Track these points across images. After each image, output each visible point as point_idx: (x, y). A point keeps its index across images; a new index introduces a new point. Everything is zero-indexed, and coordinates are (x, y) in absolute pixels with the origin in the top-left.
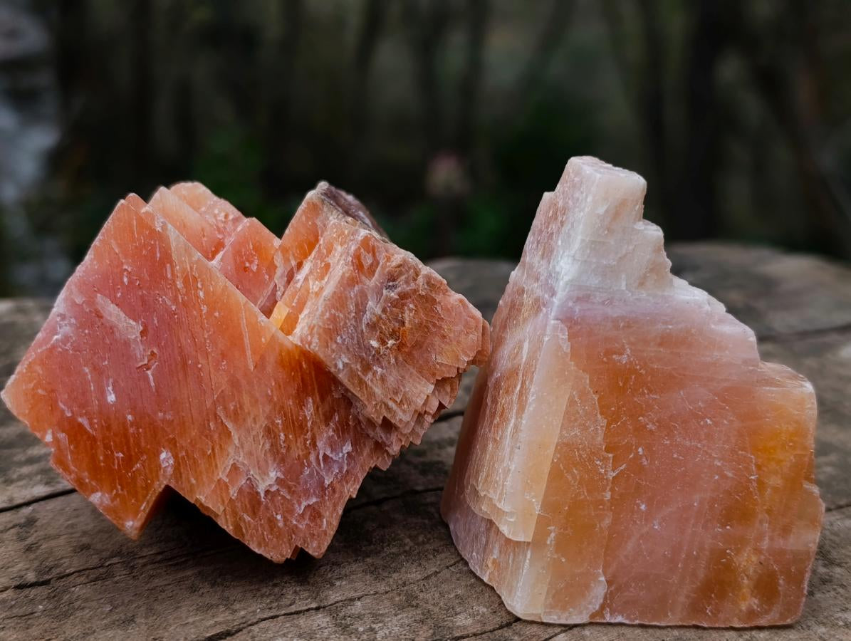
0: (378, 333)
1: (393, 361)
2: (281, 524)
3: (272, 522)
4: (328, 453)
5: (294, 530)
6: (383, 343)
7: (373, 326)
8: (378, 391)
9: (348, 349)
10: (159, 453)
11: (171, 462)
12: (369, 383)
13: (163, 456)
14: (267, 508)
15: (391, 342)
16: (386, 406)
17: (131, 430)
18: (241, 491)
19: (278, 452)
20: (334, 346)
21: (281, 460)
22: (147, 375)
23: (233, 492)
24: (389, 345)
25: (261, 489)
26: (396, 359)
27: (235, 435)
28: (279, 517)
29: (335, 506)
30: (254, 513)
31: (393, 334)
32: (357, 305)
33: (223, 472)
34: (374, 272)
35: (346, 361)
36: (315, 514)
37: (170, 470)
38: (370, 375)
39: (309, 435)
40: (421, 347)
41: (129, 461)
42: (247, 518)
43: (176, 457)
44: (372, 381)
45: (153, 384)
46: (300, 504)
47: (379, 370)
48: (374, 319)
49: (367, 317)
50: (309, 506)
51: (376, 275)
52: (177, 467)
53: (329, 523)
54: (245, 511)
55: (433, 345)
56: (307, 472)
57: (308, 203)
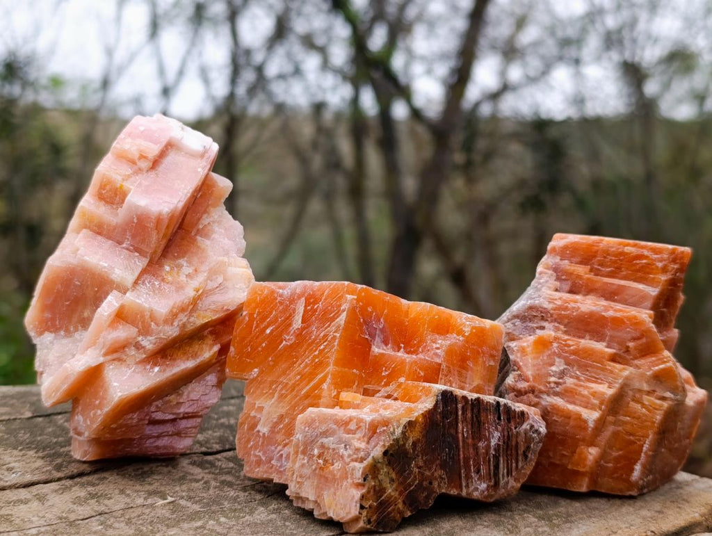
0: (321, 451)
1: (314, 467)
2: (249, 446)
3: (248, 441)
4: (284, 456)
5: (249, 455)
6: (319, 457)
7: (323, 446)
8: (297, 465)
9: (305, 437)
10: (256, 368)
11: (255, 375)
12: (298, 458)
13: (256, 370)
14: (253, 435)
15: (321, 461)
16: (293, 474)
17: (260, 349)
18: (255, 417)
19: (275, 427)
20: (303, 428)
21: (272, 431)
22: (282, 343)
23: (253, 414)
24: (319, 461)
25: (259, 428)
26: (316, 469)
27: (273, 400)
28: (252, 443)
29: (266, 472)
30: (249, 429)
31: (326, 461)
32: (327, 431)
33: (259, 404)
34: (349, 434)
35: (300, 439)
36: (259, 462)
37: (251, 377)
38: (302, 457)
39: (287, 441)
40: (326, 482)
41: (249, 355)
42: (246, 427)
43: (258, 376)
44: (300, 459)
45: (280, 347)
46: (259, 452)
47: (306, 461)
48: (326, 446)
49: (325, 440)
50: (260, 457)
51: (347, 436)
52: (254, 379)
53: (258, 472)
54: (249, 424)
55: (330, 489)
56: (273, 448)
57: (429, 387)
